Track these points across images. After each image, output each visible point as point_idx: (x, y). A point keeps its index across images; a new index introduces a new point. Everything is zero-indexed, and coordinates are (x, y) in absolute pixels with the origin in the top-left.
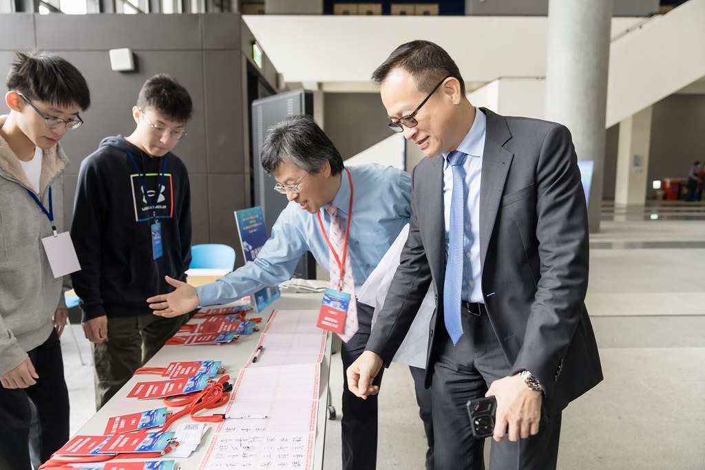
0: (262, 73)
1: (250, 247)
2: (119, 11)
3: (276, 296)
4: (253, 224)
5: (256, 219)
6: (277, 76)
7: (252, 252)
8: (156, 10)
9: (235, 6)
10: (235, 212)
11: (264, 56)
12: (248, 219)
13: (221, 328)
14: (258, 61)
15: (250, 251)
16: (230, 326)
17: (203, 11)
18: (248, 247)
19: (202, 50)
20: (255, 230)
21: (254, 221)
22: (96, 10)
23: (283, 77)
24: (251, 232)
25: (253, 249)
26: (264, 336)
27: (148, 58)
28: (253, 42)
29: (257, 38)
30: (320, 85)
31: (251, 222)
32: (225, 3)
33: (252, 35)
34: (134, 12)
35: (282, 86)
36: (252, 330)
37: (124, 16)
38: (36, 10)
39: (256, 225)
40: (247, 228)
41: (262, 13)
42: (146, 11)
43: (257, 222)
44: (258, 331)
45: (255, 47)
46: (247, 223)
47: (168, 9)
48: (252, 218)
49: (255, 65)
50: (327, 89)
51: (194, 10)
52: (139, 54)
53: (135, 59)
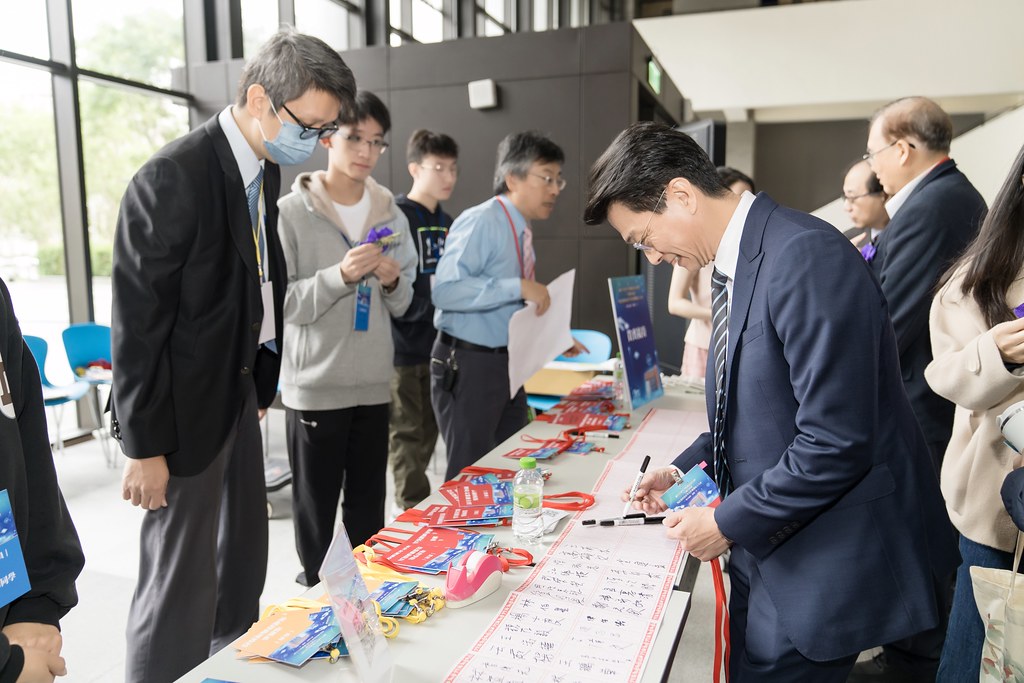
0: (660, 100)
1: (627, 326)
2: (480, 33)
3: (658, 392)
4: (632, 296)
5: (636, 291)
6: (682, 103)
7: (629, 332)
8: (525, 27)
9: (630, 6)
10: (609, 281)
11: (665, 77)
12: (625, 289)
13: (584, 421)
14: (655, 84)
15: (625, 331)
16: (595, 420)
17: (586, 22)
18: (623, 325)
19: (581, 75)
20: (634, 305)
21: (633, 293)
22: (453, 34)
23: (691, 105)
24: (629, 306)
25: (631, 328)
26: (636, 436)
27: (513, 90)
28: (649, 58)
29: (655, 52)
30: (751, 113)
31: (630, 294)
32: (617, 5)
33: (648, 49)
34: (499, 32)
35: (689, 117)
36: (622, 426)
37: (486, 39)
38: (388, 41)
39: (636, 298)
40: (624, 300)
41: (668, 13)
42: (513, 28)
43: (637, 295)
44: (629, 428)
45: (652, 65)
46: (623, 295)
47: (540, 24)
48: (631, 288)
49: (650, 91)
50: (761, 118)
51: (575, 23)
52: (503, 85)
53: (499, 92)
